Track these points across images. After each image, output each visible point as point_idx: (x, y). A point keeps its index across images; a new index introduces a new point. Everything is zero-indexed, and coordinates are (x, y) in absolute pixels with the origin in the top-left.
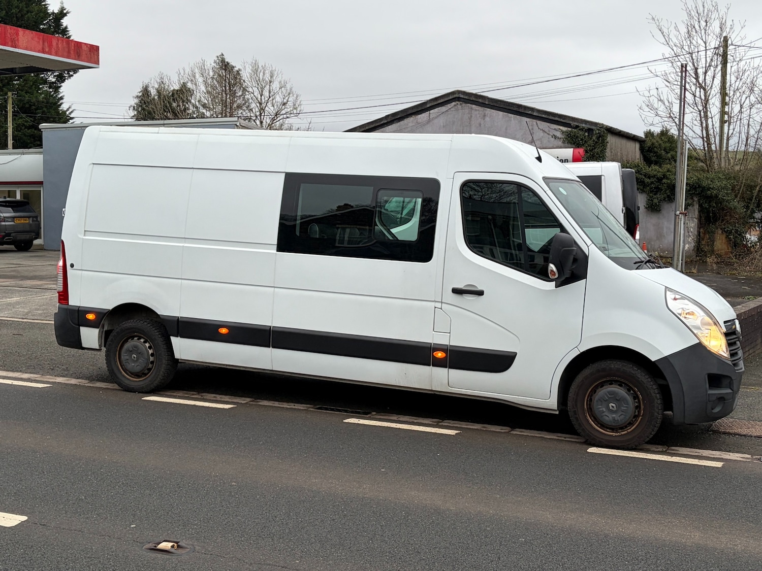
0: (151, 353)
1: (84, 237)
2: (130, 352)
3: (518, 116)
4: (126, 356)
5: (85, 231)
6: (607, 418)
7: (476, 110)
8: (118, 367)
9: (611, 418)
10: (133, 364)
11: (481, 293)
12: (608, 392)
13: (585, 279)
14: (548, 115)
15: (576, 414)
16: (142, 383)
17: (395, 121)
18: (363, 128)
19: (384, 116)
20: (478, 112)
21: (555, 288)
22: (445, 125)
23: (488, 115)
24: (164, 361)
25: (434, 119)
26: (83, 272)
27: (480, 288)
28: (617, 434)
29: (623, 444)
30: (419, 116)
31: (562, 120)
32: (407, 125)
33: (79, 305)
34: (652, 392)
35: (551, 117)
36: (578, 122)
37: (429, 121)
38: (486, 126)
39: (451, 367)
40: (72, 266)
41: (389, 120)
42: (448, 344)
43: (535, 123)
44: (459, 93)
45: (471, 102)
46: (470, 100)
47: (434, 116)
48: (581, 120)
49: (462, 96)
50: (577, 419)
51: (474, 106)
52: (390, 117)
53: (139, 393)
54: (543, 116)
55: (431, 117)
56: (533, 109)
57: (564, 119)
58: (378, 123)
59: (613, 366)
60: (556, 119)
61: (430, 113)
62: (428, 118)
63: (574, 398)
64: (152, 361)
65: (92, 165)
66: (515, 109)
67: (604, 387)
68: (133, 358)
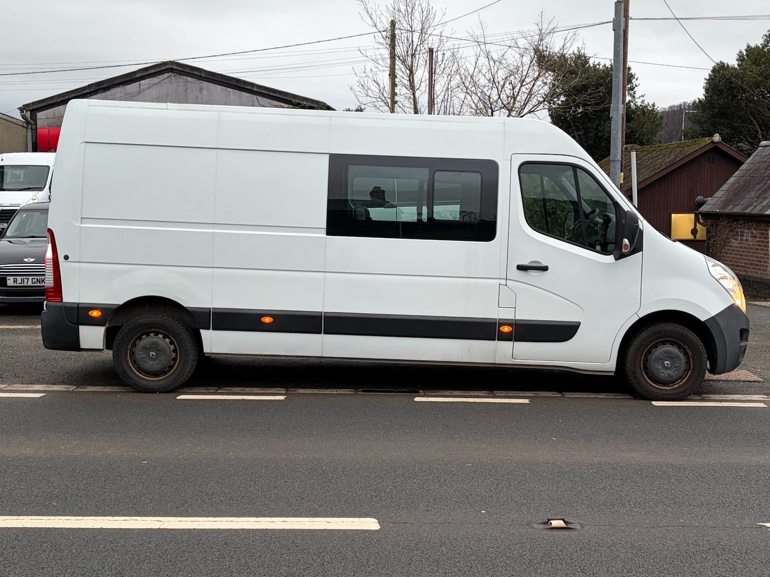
0: (173, 349)
1: (81, 225)
2: (147, 349)
3: (237, 91)
4: (142, 354)
5: (82, 218)
6: (663, 375)
7: (191, 82)
8: (130, 367)
9: (666, 374)
10: (152, 363)
11: (545, 269)
12: (663, 352)
13: (641, 252)
14: (268, 91)
15: (635, 374)
16: (163, 382)
17: (99, 91)
18: (62, 97)
19: (87, 85)
20: (194, 85)
21: (614, 261)
22: (157, 96)
23: (205, 88)
24: (191, 357)
25: (144, 90)
26: (82, 264)
27: (544, 264)
28: (670, 388)
29: (678, 396)
30: (128, 86)
31: (282, 97)
32: (115, 95)
33: (77, 302)
34: (700, 348)
35: (271, 94)
36: (299, 99)
37: (139, 92)
38: (204, 99)
39: (516, 340)
40: (66, 258)
41: (93, 90)
42: (514, 318)
43: (255, 99)
44: (172, 64)
45: (185, 74)
46: (184, 72)
47: (146, 86)
48: (302, 97)
49: (175, 67)
50: (635, 378)
51: (189, 79)
52: (93, 86)
53: (160, 393)
54: (264, 92)
55: (142, 87)
56: (252, 84)
57: (285, 96)
58: (79, 92)
59: (667, 328)
60: (277, 95)
61: (140, 84)
62: (139, 89)
63: (632, 360)
64: (174, 358)
65: (84, 144)
66: (234, 83)
67: (659, 347)
68: (151, 355)
